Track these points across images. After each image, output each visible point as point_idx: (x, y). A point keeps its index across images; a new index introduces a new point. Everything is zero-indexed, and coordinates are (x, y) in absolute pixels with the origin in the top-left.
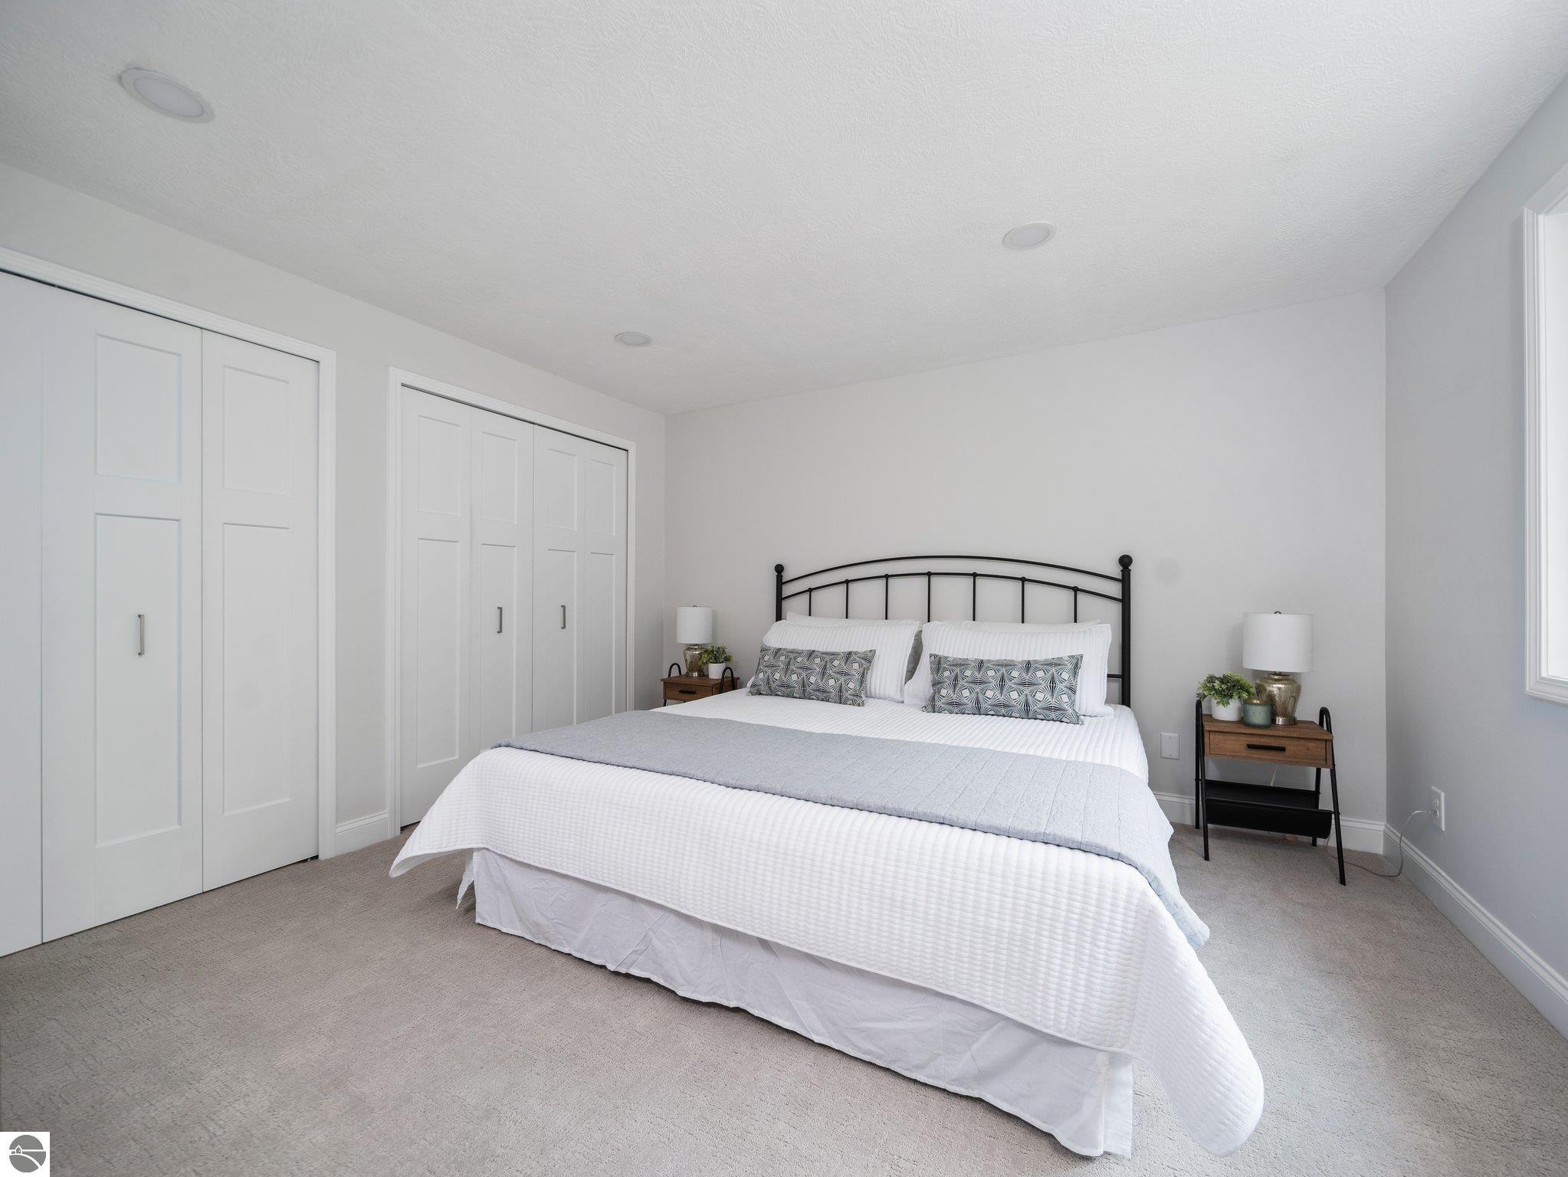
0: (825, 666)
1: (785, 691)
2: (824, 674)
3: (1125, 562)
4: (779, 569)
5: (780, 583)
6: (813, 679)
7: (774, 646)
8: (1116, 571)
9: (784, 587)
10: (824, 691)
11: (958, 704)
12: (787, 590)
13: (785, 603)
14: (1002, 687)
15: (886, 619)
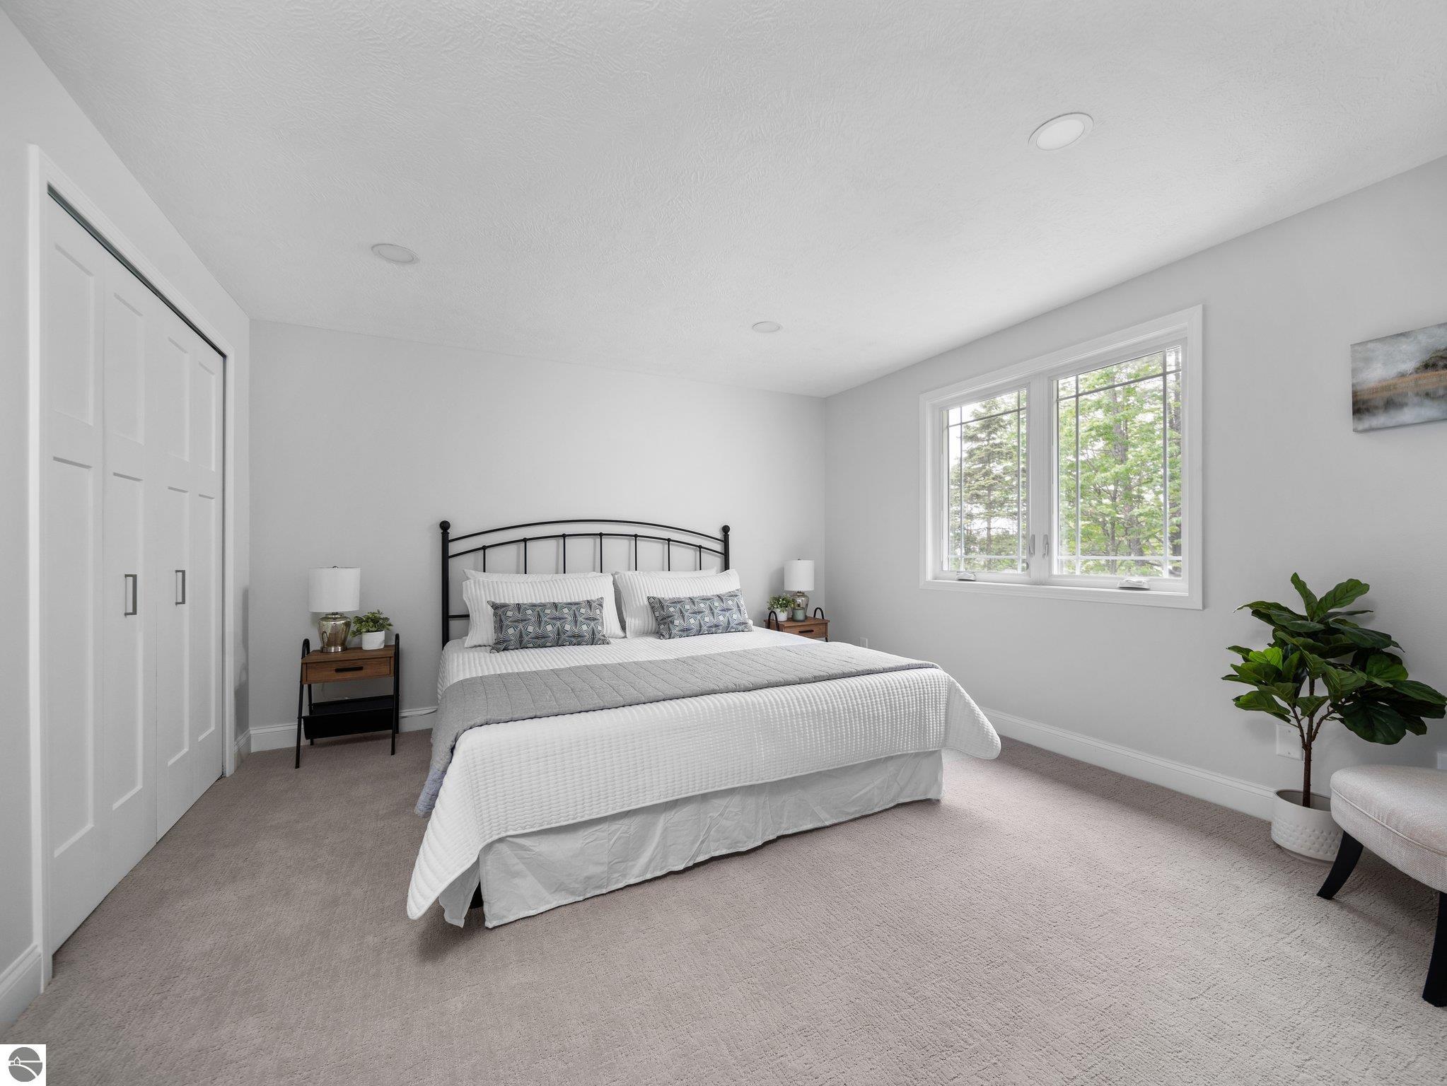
0: (575, 614)
1: (540, 642)
2: (576, 621)
3: (726, 530)
4: (445, 526)
5: (446, 541)
6: (567, 627)
7: (512, 602)
8: (719, 535)
9: (451, 545)
10: (579, 636)
11: (688, 630)
12: (454, 548)
13: (451, 561)
14: (713, 613)
15: (564, 573)
